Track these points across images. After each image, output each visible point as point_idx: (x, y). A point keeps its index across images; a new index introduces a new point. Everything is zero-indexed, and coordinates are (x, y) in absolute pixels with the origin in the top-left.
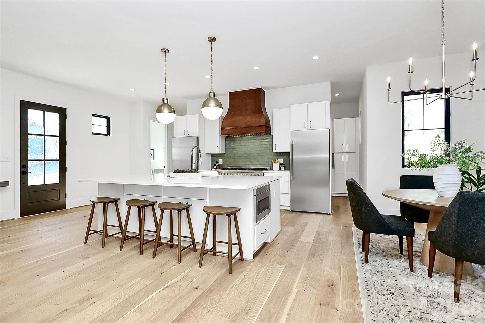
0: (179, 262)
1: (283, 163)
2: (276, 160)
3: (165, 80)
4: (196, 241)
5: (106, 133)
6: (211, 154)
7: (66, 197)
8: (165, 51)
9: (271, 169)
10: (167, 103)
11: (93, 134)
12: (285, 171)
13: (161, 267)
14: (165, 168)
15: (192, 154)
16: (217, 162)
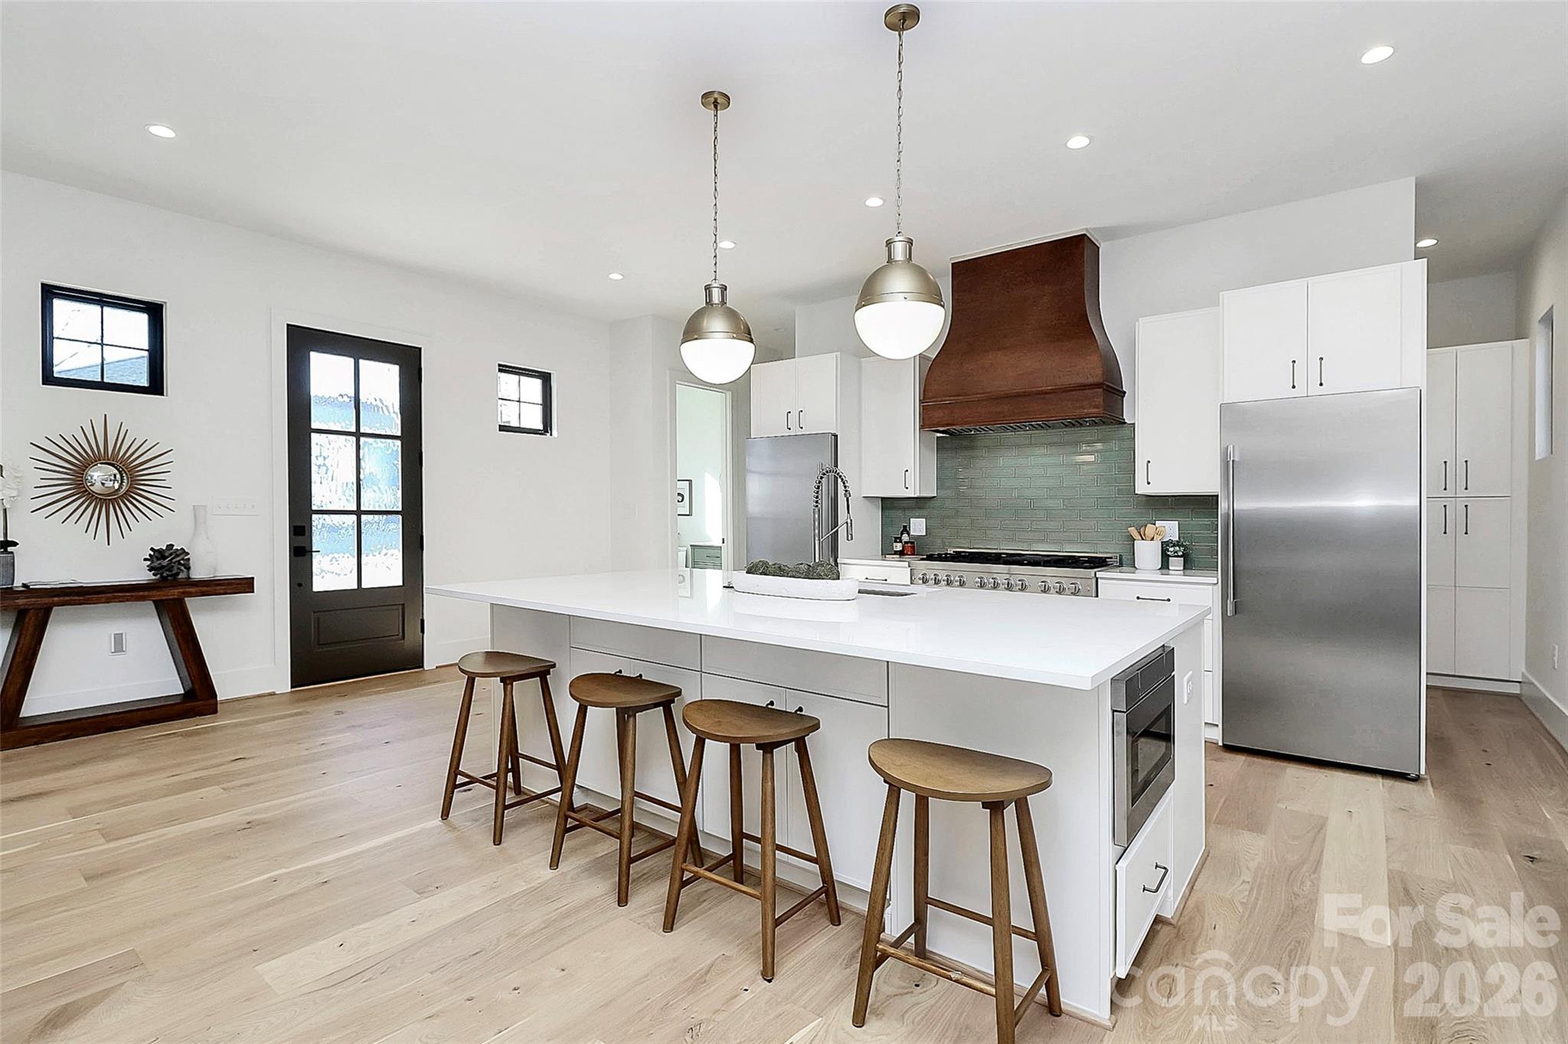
0: (768, 974)
1: (1177, 539)
2: (1149, 525)
3: (716, 213)
4: (838, 875)
5: (541, 427)
6: (883, 499)
7: (423, 631)
8: (716, 104)
9: (1126, 561)
10: (723, 302)
11: (500, 430)
12: (1188, 572)
13: (692, 991)
14: (723, 542)
15: (817, 502)
16: (905, 527)
